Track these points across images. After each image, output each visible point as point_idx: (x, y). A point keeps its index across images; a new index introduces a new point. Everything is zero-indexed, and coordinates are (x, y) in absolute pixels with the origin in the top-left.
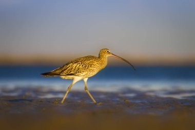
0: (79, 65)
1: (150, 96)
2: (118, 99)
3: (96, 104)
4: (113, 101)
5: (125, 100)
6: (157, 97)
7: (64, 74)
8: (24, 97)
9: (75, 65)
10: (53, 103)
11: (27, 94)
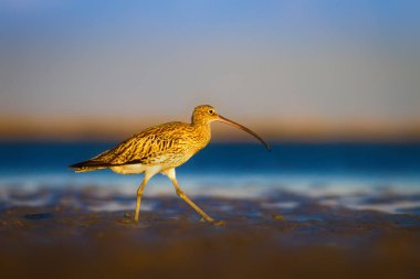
0: (150, 141)
1: (328, 208)
2: (259, 214)
3: (212, 223)
4: (249, 218)
5: (274, 216)
6: (343, 210)
7: (119, 162)
8: (57, 209)
9: (142, 141)
10: (120, 221)
11: (65, 202)
